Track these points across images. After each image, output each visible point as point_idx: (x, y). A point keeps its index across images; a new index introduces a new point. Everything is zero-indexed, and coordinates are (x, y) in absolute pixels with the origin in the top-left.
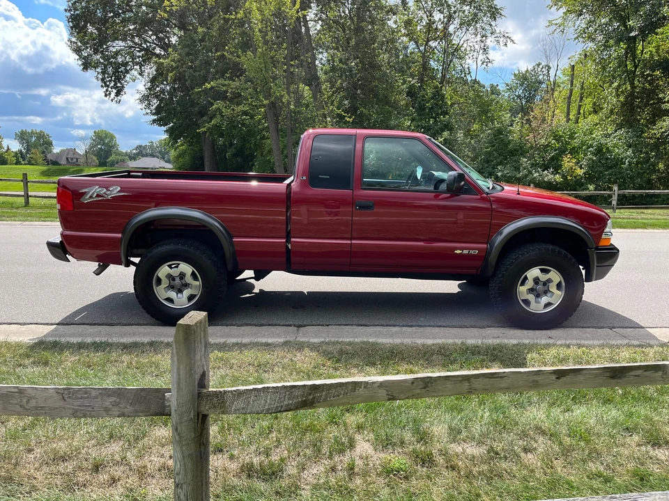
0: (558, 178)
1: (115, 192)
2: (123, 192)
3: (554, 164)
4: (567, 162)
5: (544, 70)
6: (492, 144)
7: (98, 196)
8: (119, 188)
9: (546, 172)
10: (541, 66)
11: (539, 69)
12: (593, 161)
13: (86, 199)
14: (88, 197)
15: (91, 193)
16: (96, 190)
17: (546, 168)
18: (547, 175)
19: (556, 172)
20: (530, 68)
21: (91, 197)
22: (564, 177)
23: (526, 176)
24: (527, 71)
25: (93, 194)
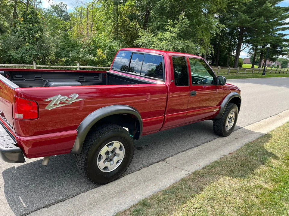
0: (96, 58)
1: (75, 99)
2: (81, 98)
3: (93, 52)
4: (99, 52)
5: (64, 6)
6: (63, 41)
7: (61, 103)
8: (77, 95)
9: (91, 55)
10: (63, 4)
11: (62, 5)
12: (109, 52)
13: (50, 107)
14: (53, 104)
15: (55, 101)
16: (59, 98)
17: (90, 54)
18: (91, 57)
19: (94, 56)
20: (58, 4)
21: (55, 104)
22: (98, 58)
23: (83, 57)
24: (57, 5)
25: (57, 101)
